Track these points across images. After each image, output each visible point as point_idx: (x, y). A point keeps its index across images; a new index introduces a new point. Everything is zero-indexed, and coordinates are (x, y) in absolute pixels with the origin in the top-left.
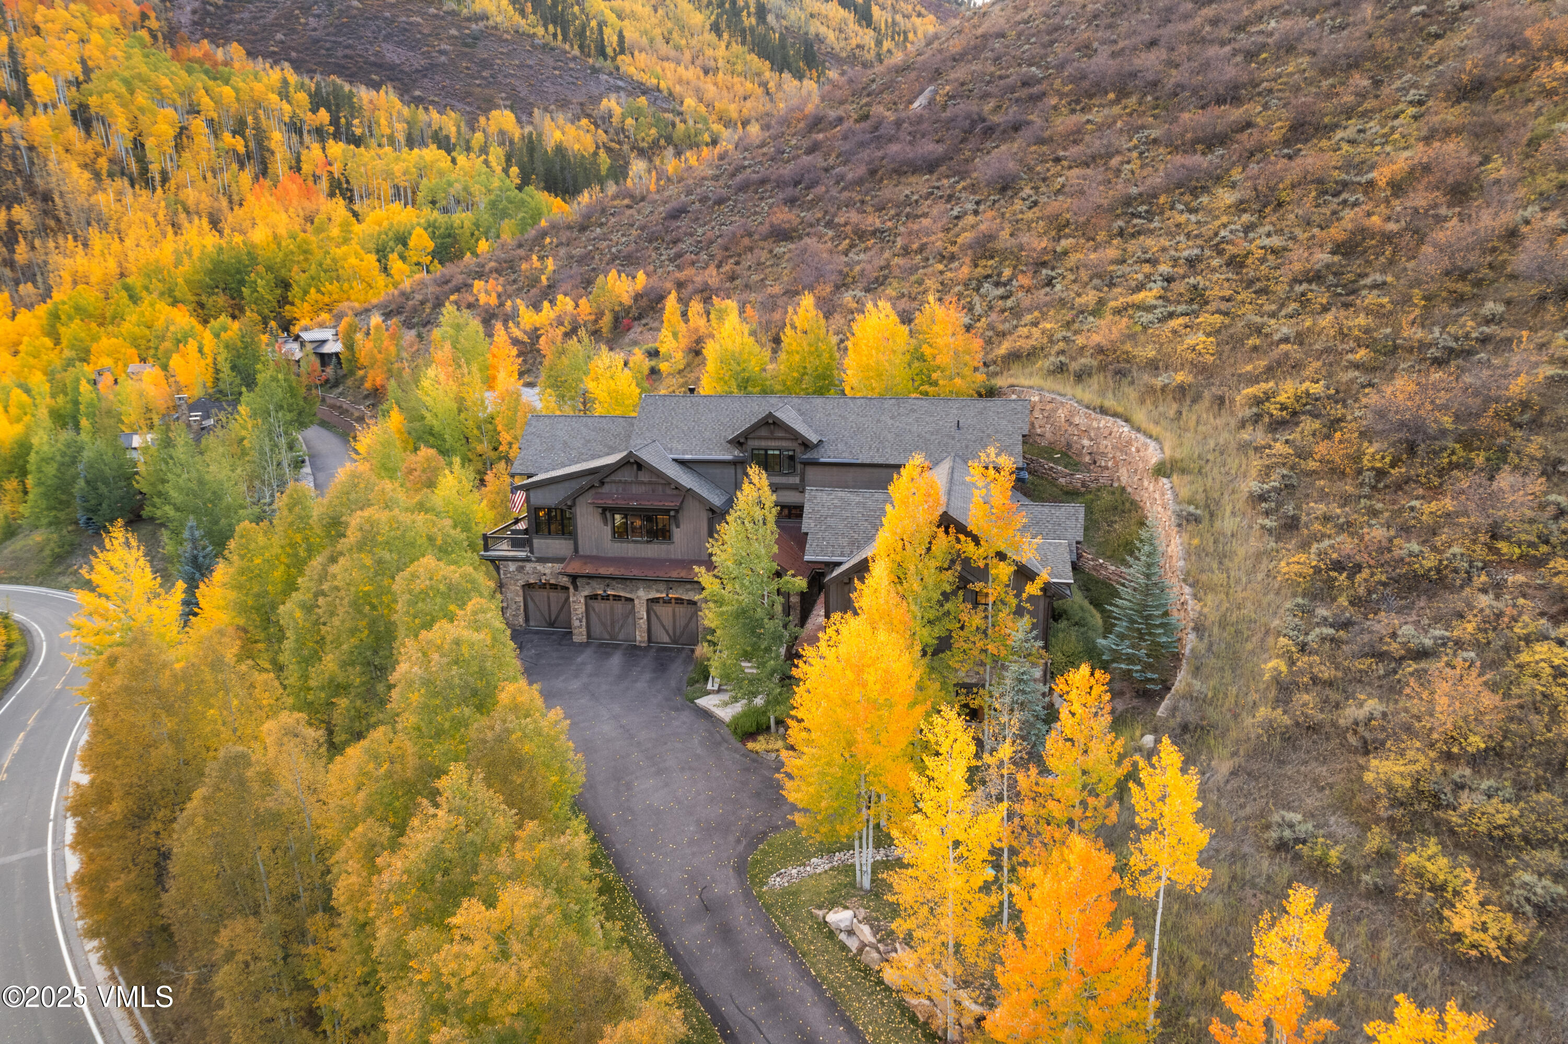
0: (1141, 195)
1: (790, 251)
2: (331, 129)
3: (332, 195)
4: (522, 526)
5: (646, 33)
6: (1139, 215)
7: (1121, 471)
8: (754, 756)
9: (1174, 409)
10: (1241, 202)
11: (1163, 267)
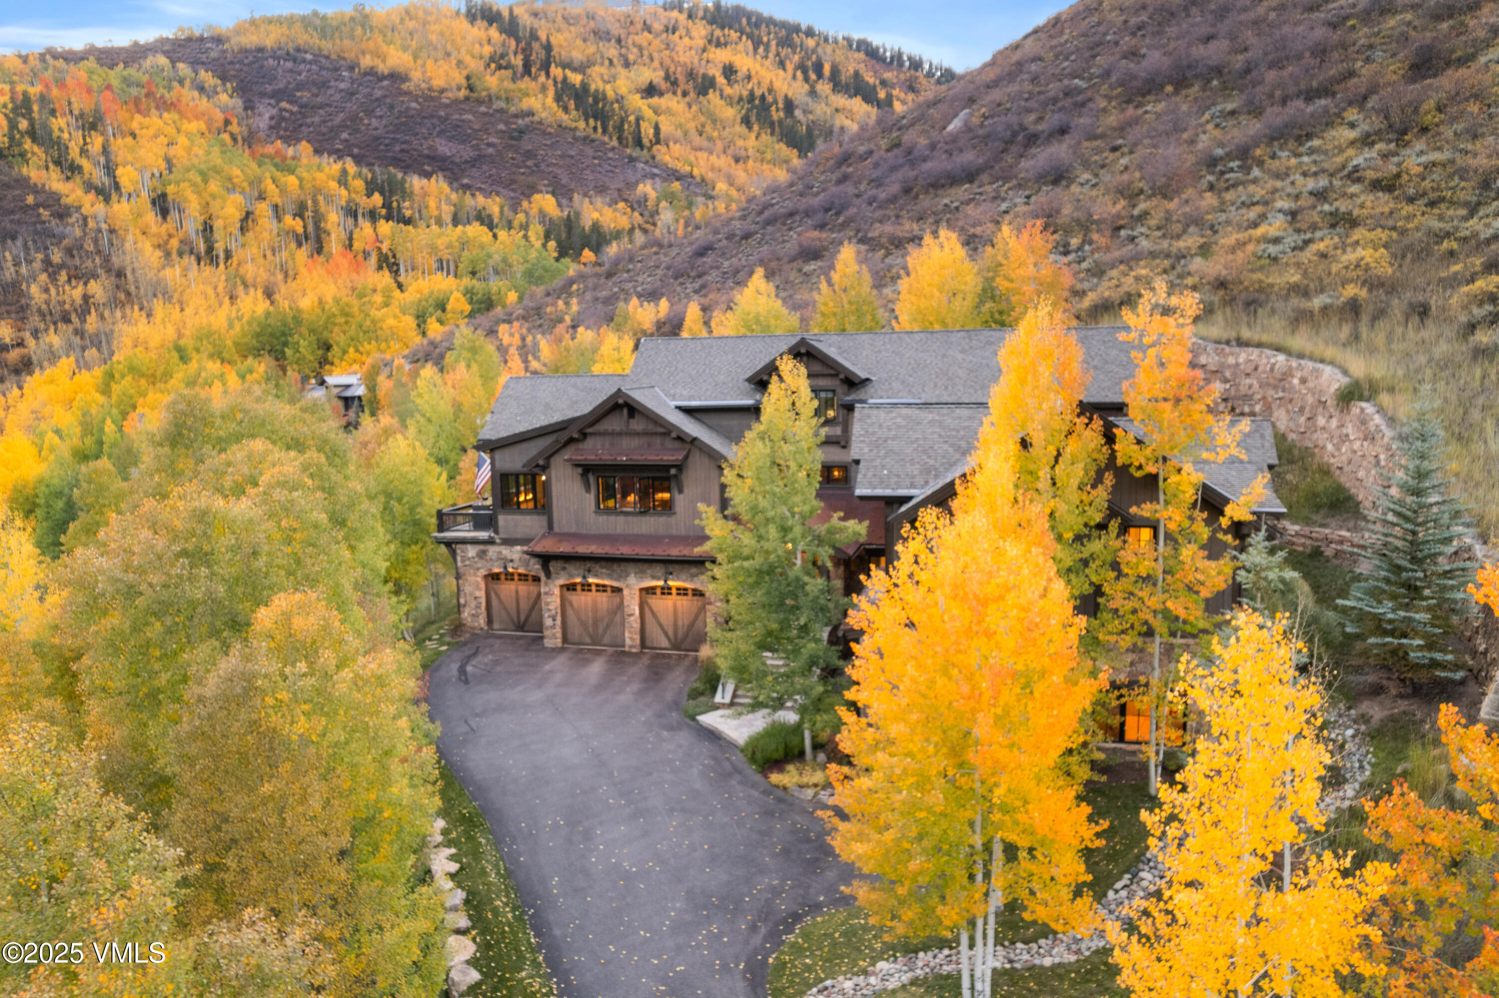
0: (1227, 154)
2: (384, 212)
3: (380, 268)
4: (488, 502)
5: (680, 126)
6: (1232, 170)
7: (1276, 414)
8: (780, 793)
9: (1345, 331)
10: (1368, 135)
11: (1279, 204)
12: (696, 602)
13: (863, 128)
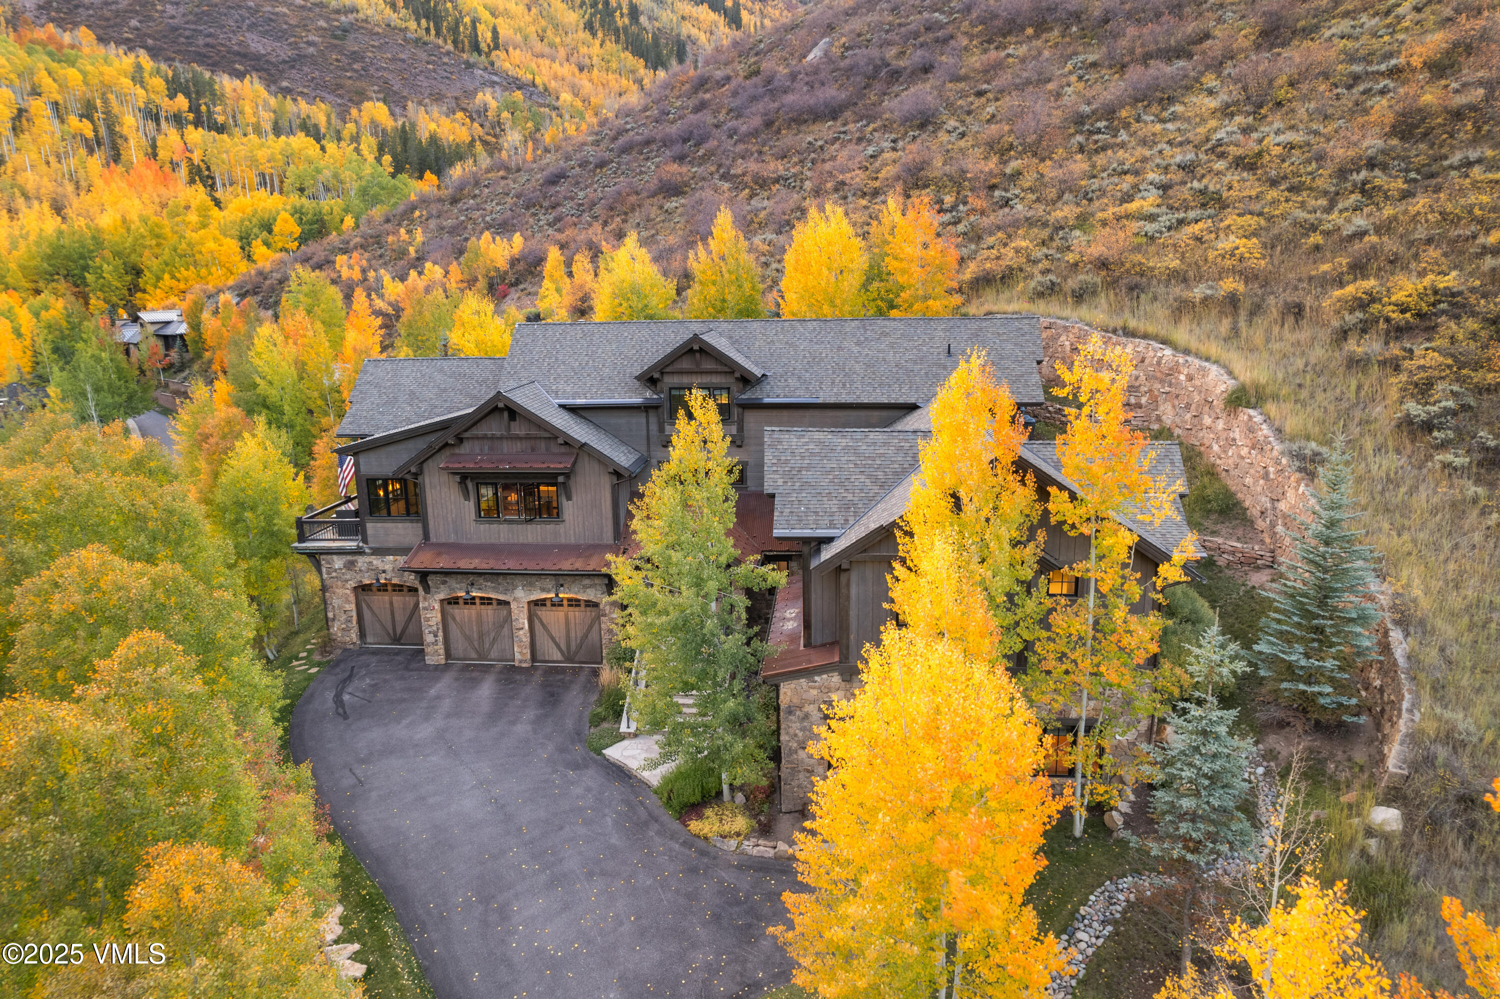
0: (1094, 112)
1: (683, 205)
2: (191, 116)
3: (192, 182)
4: (351, 506)
5: (520, 30)
6: (1099, 131)
7: (1162, 408)
8: (701, 844)
9: (1225, 325)
10: (1228, 106)
11: (1151, 176)
12: (591, 613)
13: (718, 50)
